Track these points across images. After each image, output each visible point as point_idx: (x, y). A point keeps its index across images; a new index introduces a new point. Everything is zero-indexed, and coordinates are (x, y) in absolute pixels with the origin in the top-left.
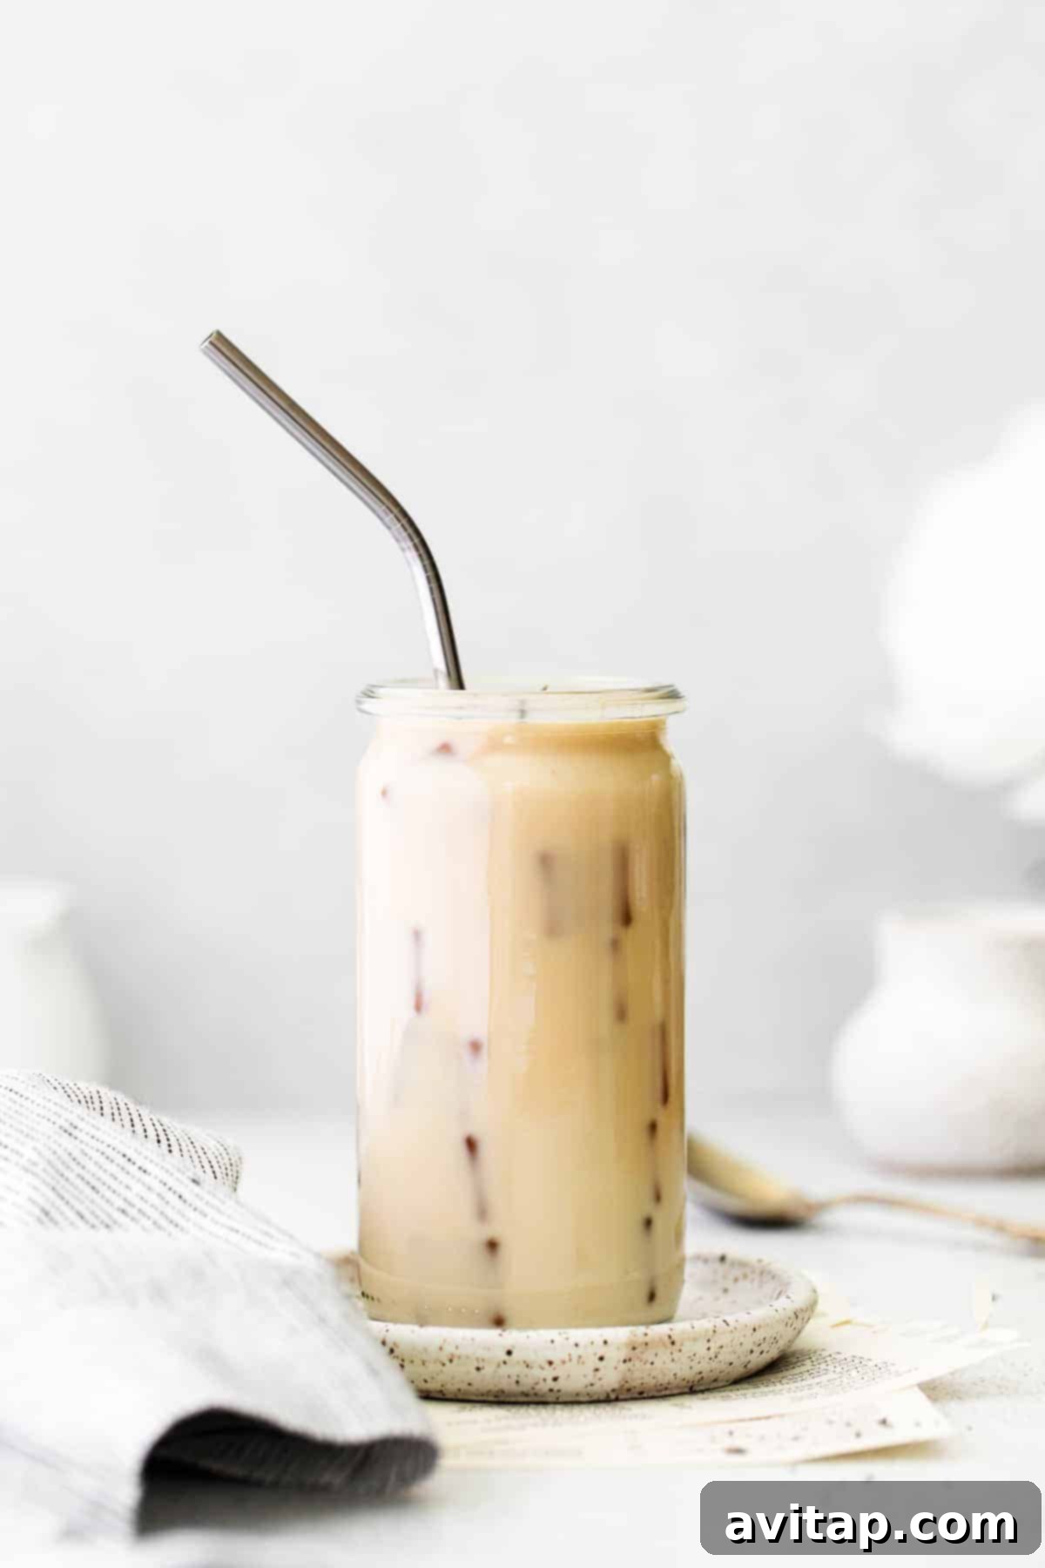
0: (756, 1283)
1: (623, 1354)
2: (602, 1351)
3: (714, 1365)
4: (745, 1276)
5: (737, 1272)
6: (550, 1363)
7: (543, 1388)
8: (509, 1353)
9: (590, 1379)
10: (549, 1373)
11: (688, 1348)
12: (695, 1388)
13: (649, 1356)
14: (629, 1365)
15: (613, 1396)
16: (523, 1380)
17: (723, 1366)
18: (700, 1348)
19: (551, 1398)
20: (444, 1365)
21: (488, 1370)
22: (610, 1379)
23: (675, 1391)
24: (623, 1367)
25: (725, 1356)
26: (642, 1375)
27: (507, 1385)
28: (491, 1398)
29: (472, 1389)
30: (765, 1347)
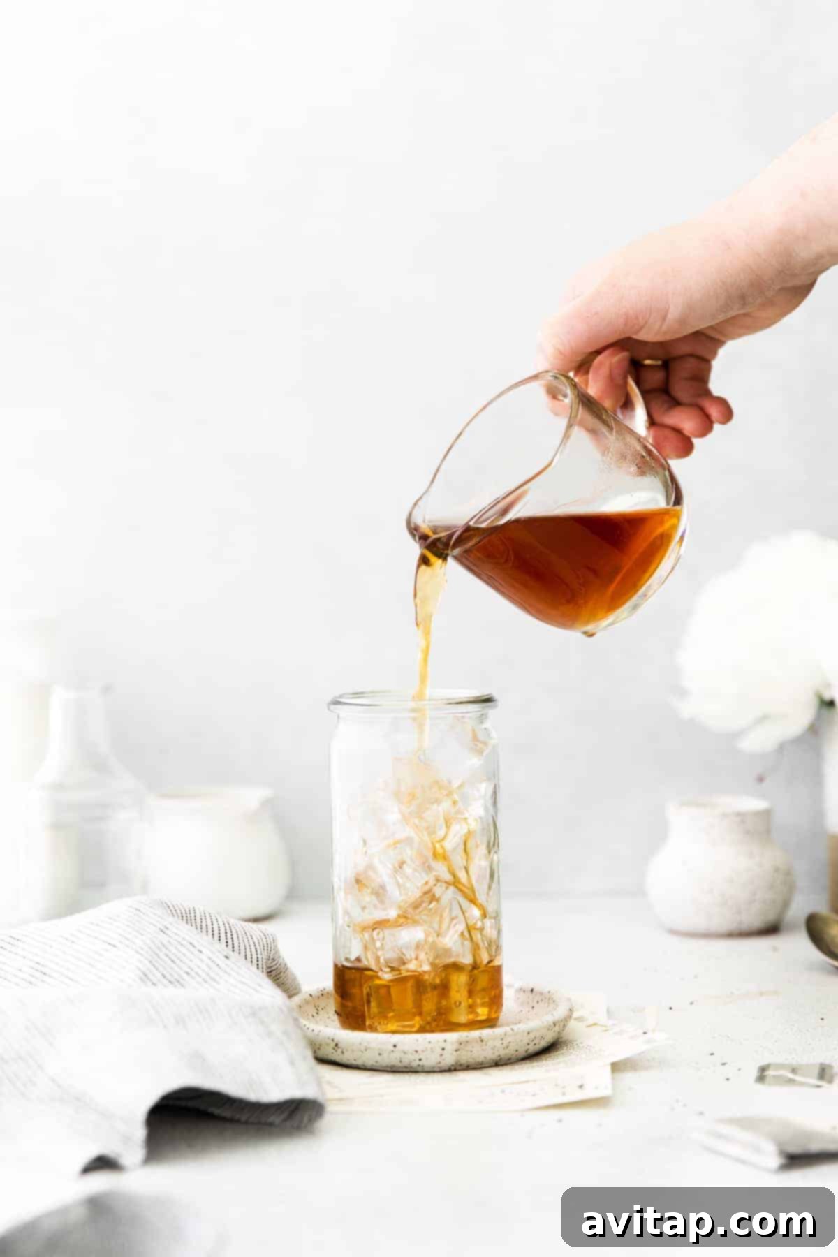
0: (547, 1004)
1: (455, 1046)
2: (443, 1045)
3: (507, 1051)
4: (542, 1000)
5: (538, 998)
6: (416, 1052)
7: (415, 1064)
8: (395, 1046)
9: (439, 1059)
10: (417, 1057)
11: (490, 1043)
12: (498, 1064)
13: (469, 1048)
14: (458, 1052)
15: (453, 1068)
16: (403, 1060)
17: (513, 1052)
18: (498, 1043)
19: (420, 1069)
20: (362, 1052)
21: (385, 1055)
22: (449, 1060)
23: (487, 1065)
24: (455, 1053)
25: (513, 1048)
26: (466, 1057)
27: (396, 1063)
28: (389, 1069)
29: (378, 1064)
30: (536, 1041)
